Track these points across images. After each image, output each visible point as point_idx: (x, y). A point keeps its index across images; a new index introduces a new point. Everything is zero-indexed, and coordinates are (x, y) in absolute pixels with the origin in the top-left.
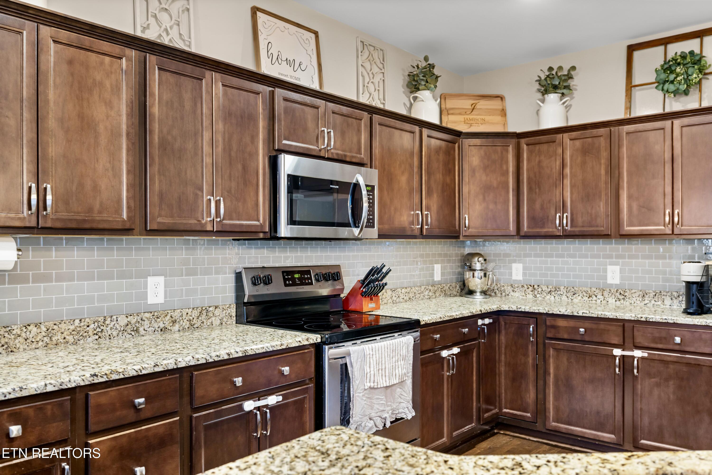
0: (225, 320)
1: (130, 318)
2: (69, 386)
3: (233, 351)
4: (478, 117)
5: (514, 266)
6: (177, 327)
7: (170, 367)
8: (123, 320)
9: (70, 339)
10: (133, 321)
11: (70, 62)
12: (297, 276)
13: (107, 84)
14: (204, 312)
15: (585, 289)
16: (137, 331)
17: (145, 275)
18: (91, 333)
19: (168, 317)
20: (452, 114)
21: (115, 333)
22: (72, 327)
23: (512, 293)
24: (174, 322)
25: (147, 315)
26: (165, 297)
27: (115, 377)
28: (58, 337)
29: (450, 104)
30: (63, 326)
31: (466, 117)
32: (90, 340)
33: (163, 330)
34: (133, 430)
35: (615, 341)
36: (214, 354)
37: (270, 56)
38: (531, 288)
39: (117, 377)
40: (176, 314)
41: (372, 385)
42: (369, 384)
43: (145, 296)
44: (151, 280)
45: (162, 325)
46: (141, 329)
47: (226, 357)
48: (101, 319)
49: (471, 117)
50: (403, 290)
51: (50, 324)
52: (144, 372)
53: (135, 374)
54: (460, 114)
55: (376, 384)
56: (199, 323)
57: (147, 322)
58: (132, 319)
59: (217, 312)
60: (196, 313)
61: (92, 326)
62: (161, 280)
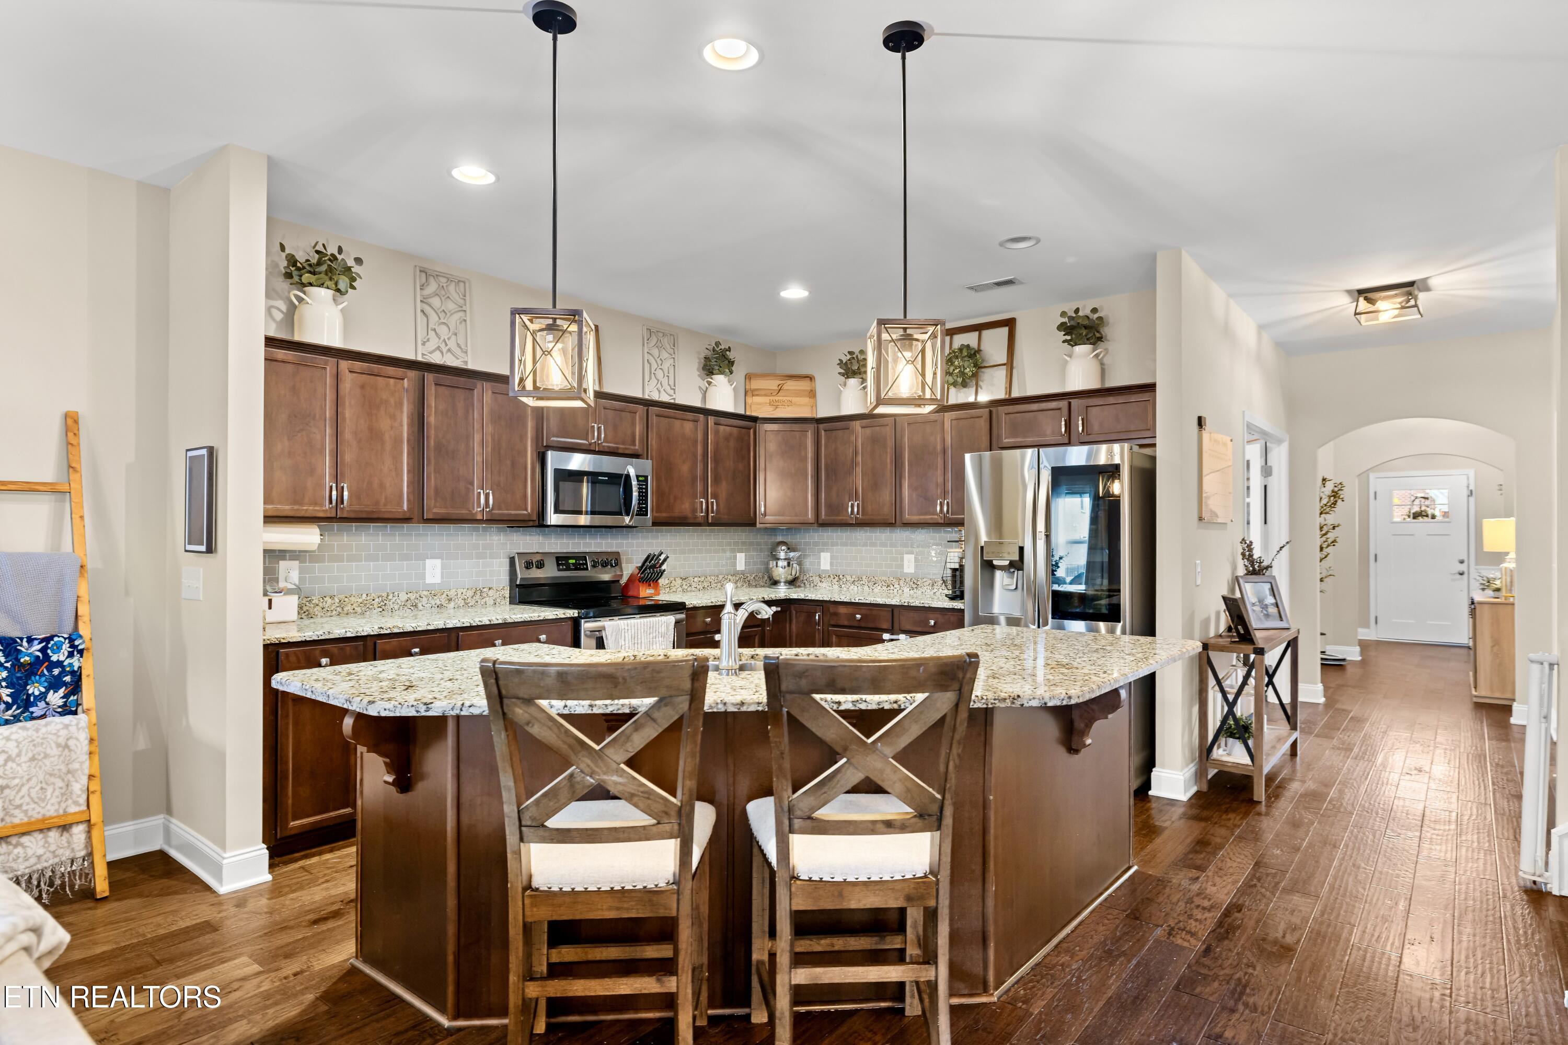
0: (498, 600)
1: (410, 596)
2: (363, 634)
3: (494, 618)
4: (784, 398)
5: (823, 554)
6: (452, 605)
7: (441, 627)
8: (403, 597)
9: (358, 610)
10: (413, 598)
11: (363, 387)
12: (571, 561)
13: (392, 401)
14: (478, 593)
15: (884, 578)
16: (416, 606)
17: (423, 558)
18: (376, 606)
19: (444, 595)
20: (757, 395)
21: (396, 607)
22: (360, 600)
23: (820, 584)
24: (450, 600)
25: (425, 593)
26: (442, 577)
27: (396, 630)
28: (348, 608)
29: (756, 384)
30: (353, 599)
31: (771, 398)
32: (375, 611)
33: (440, 606)
35: (885, 626)
36: (477, 620)
38: (837, 578)
39: (398, 631)
40: (452, 593)
43: (423, 576)
44: (429, 563)
45: (438, 603)
46: (420, 605)
47: (488, 623)
48: (385, 594)
49: (777, 398)
50: (696, 579)
51: (342, 597)
52: (419, 629)
53: (412, 630)
54: (766, 395)
56: (474, 602)
57: (424, 600)
58: (412, 596)
59: (491, 593)
60: (470, 593)
61: (377, 600)
62: (438, 562)
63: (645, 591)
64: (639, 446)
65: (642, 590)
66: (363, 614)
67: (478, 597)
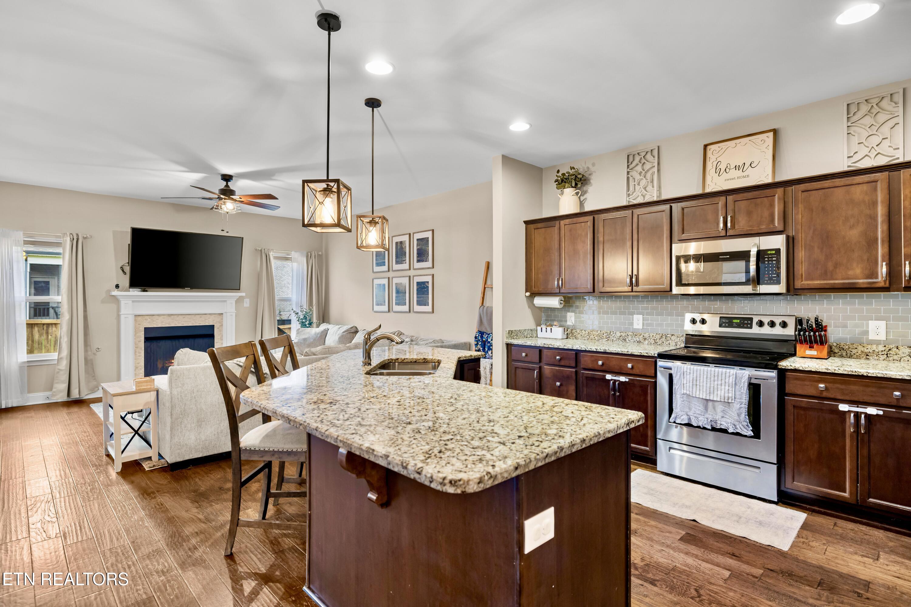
0: (679, 343)
1: (622, 334)
6: (647, 342)
7: (570, 348)
8: (618, 334)
9: (596, 338)
10: (623, 335)
12: (735, 321)
13: (583, 233)
14: (664, 337)
16: (625, 340)
17: (632, 314)
18: (605, 337)
19: (642, 336)
21: (615, 339)
24: (645, 339)
25: (631, 333)
26: (643, 326)
27: (550, 346)
28: (592, 337)
30: (594, 332)
32: (604, 340)
33: (639, 342)
36: (589, 348)
37: (718, 171)
40: (646, 335)
41: (688, 392)
42: (685, 391)
43: (632, 324)
44: (635, 316)
45: (638, 340)
46: (627, 340)
47: (595, 350)
48: (609, 332)
51: (589, 331)
55: (691, 393)
56: (661, 342)
57: (630, 337)
59: (673, 338)
60: (658, 337)
61: (605, 334)
62: (641, 317)
63: (805, 352)
64: (778, 224)
65: (800, 351)
66: (598, 340)
67: (663, 339)
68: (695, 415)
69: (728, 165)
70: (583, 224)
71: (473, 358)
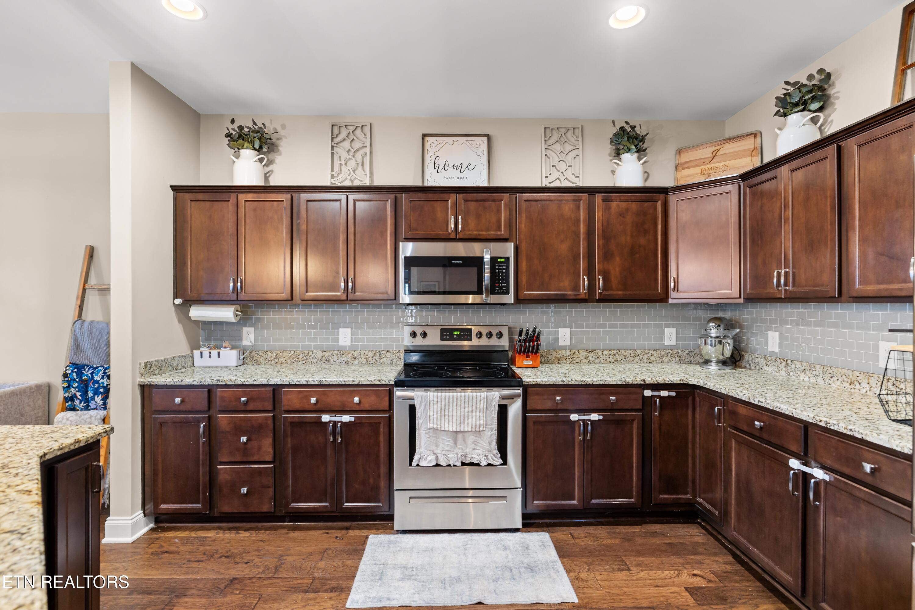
0: (395, 361)
1: (324, 353)
2: (205, 384)
4: (718, 164)
5: (770, 333)
6: (356, 362)
8: (320, 354)
9: (289, 361)
10: (327, 355)
11: (255, 210)
12: (455, 333)
13: (276, 217)
14: (378, 354)
15: (845, 371)
16: (329, 361)
17: (338, 327)
18: (300, 359)
19: (350, 355)
20: (687, 168)
21: (315, 361)
22: (290, 355)
24: (355, 358)
25: (336, 352)
26: (351, 342)
28: (282, 360)
29: (685, 157)
30: (285, 353)
31: (706, 167)
32: (300, 363)
33: (347, 363)
34: (243, 415)
35: (794, 448)
36: (295, 380)
37: (437, 167)
40: (356, 353)
41: (435, 426)
42: (432, 425)
43: (337, 340)
44: (341, 330)
45: (346, 360)
46: (332, 360)
47: (305, 383)
48: (307, 352)
49: (710, 166)
51: (278, 352)
53: (241, 383)
54: (697, 166)
55: (439, 427)
57: (335, 357)
58: (327, 354)
60: (371, 354)
61: (301, 355)
62: (348, 330)
63: (523, 362)
64: (505, 231)
65: (519, 361)
66: (292, 364)
67: (377, 357)
68: (444, 452)
69: (447, 162)
70: (275, 203)
71: (82, 444)
